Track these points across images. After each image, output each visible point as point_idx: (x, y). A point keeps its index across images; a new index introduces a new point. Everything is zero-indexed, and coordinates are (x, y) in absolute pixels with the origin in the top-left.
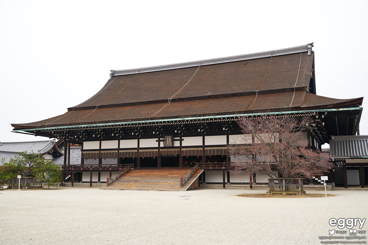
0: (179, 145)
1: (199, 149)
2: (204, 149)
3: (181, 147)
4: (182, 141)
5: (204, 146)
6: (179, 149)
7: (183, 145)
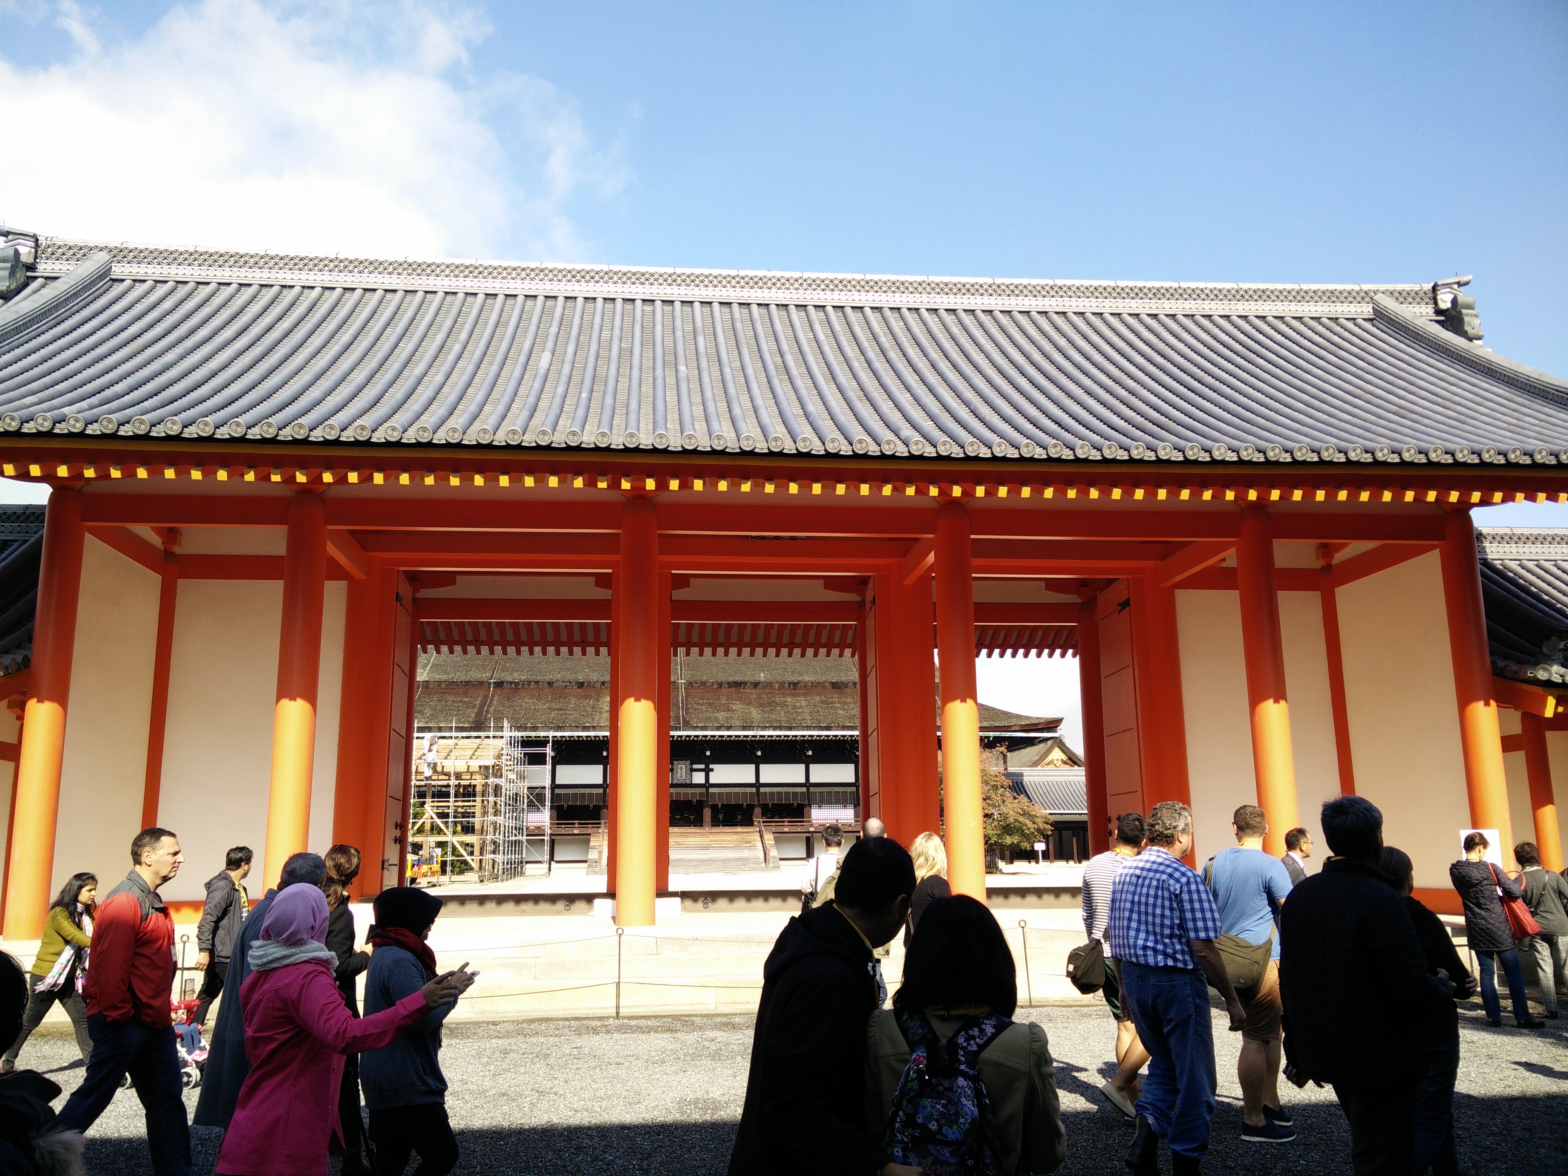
0: (703, 781)
1: (748, 790)
2: (758, 790)
3: (707, 785)
4: (711, 773)
5: (758, 785)
6: (703, 790)
7: (711, 781)
